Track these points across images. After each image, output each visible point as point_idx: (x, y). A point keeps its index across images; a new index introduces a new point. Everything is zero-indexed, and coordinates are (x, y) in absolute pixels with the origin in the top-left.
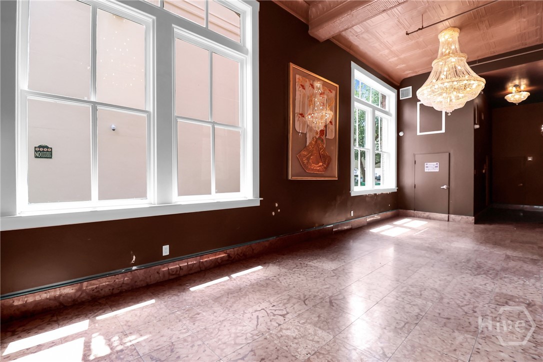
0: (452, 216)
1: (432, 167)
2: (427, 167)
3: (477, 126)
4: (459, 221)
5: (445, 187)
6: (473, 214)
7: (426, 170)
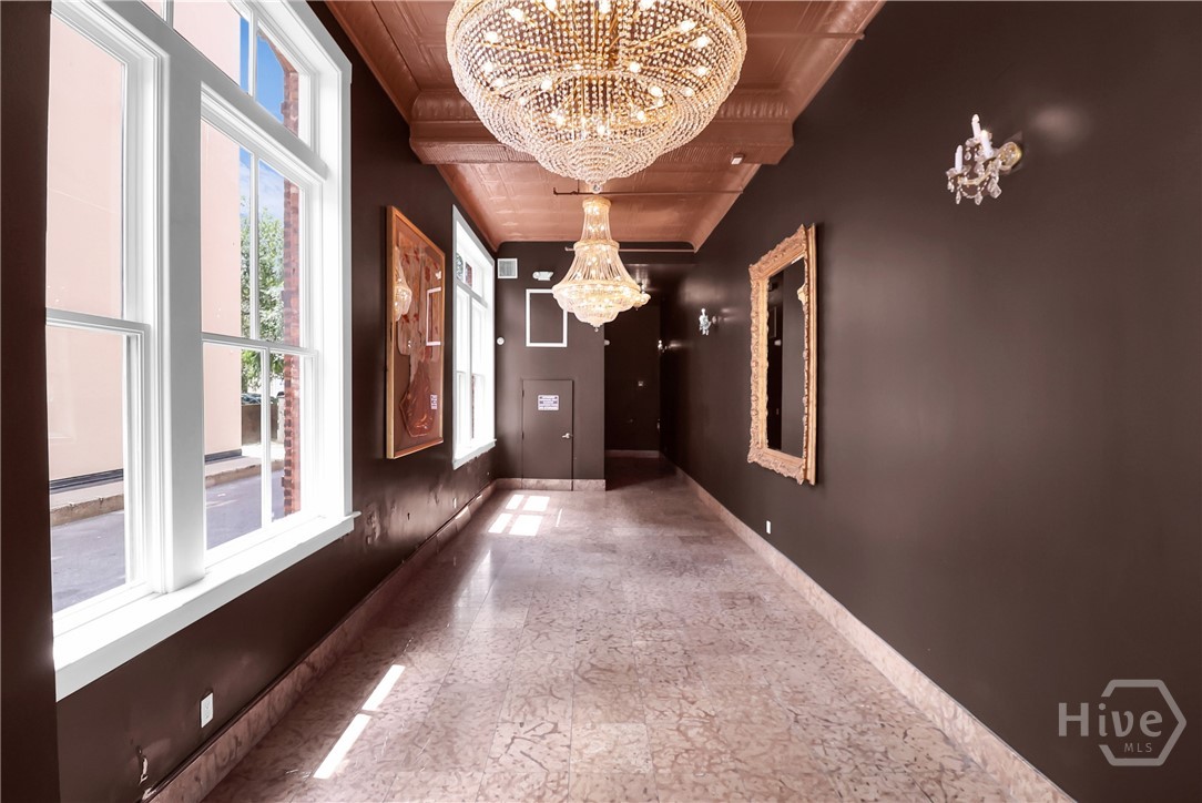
0: (577, 482)
1: (549, 403)
2: (542, 402)
3: (607, 343)
4: (586, 489)
5: (567, 435)
6: (603, 475)
7: (540, 408)
